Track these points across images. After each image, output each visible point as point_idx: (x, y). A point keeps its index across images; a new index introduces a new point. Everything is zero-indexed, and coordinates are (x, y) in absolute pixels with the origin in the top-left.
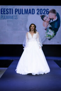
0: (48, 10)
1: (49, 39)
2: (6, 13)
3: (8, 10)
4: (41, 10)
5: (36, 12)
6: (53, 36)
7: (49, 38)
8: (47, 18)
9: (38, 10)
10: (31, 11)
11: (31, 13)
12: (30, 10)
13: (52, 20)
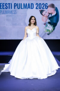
0: (46, 5)
1: (48, 34)
2: (5, 8)
3: (7, 4)
4: (40, 5)
5: (35, 6)
6: (52, 31)
7: (48, 33)
8: (46, 12)
9: (37, 5)
10: (30, 6)
11: (30, 7)
12: (29, 4)
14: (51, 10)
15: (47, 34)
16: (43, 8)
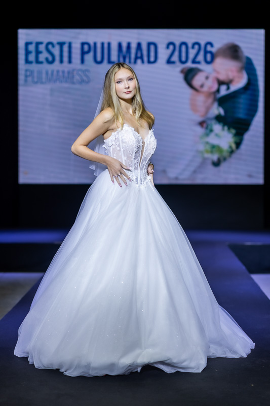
0: (209, 48)
1: (216, 164)
2: (47, 59)
5: (163, 54)
6: (232, 152)
7: (215, 157)
8: (207, 78)
11: (142, 58)
12: (139, 45)
13: (228, 88)
14: (225, 68)
15: (209, 162)
16: (194, 62)
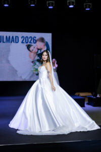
0: (35, 39)
5: (20, 40)
8: (34, 48)
10: (15, 39)
12: (13, 37)
13: (41, 51)
16: (30, 43)
